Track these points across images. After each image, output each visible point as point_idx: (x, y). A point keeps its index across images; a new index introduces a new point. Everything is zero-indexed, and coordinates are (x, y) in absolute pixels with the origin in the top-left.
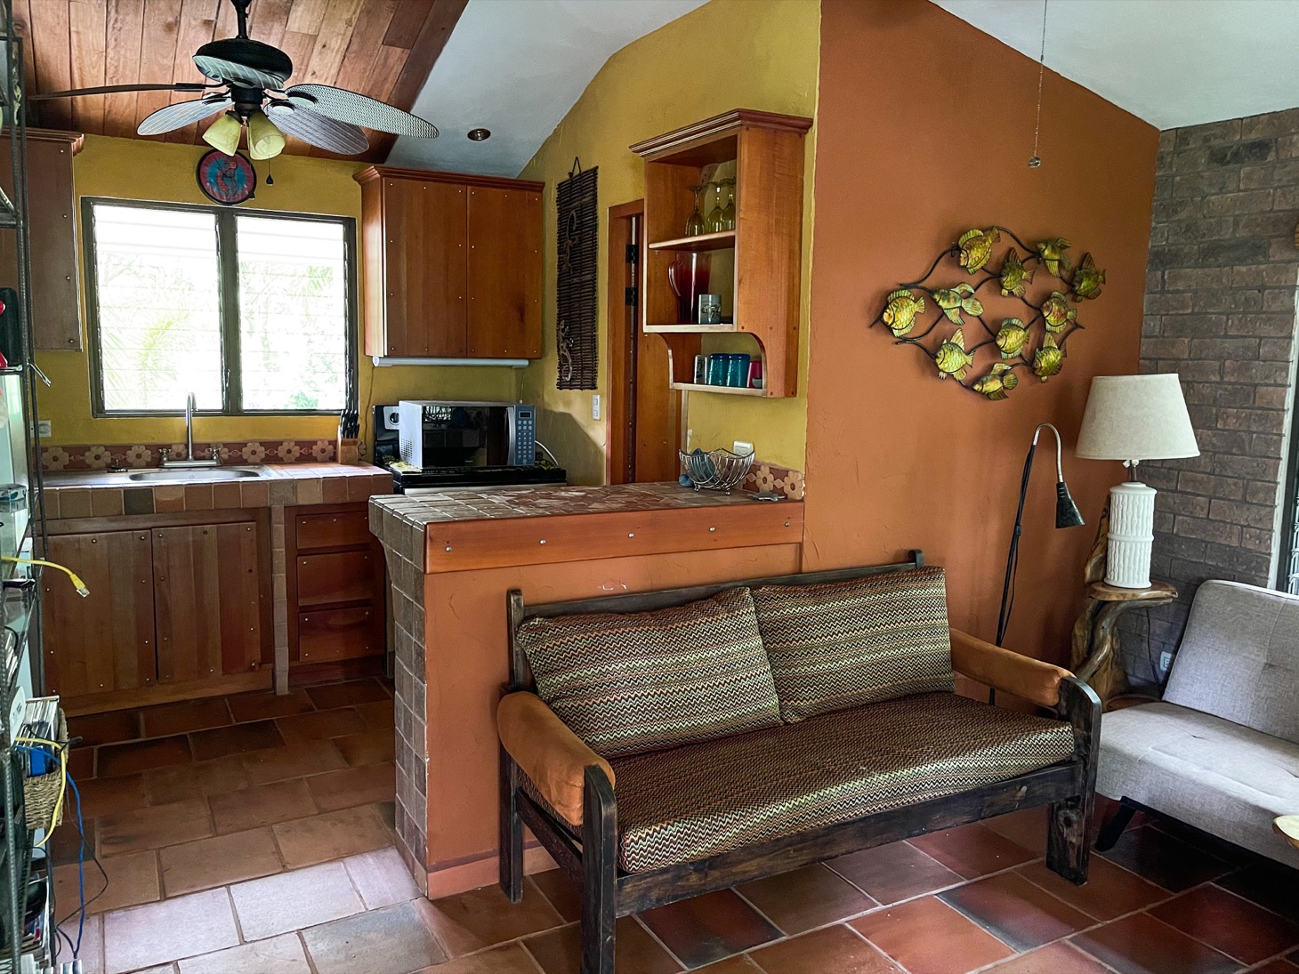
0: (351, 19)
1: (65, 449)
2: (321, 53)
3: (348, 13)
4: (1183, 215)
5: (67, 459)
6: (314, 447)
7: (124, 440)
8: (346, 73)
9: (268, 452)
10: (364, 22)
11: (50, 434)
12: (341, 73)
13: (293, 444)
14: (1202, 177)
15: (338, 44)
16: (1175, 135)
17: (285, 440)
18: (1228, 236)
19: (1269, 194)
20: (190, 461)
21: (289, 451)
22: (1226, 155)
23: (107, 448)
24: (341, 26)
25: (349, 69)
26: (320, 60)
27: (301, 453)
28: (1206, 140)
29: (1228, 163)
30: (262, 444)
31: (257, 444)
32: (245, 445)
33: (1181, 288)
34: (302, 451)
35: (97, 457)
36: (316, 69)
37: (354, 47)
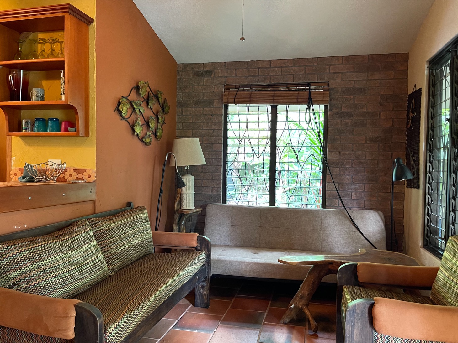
4: (187, 91)
14: (192, 80)
16: (182, 66)
18: (201, 99)
19: (213, 87)
22: (199, 74)
28: (192, 68)
29: (200, 76)
33: (188, 114)
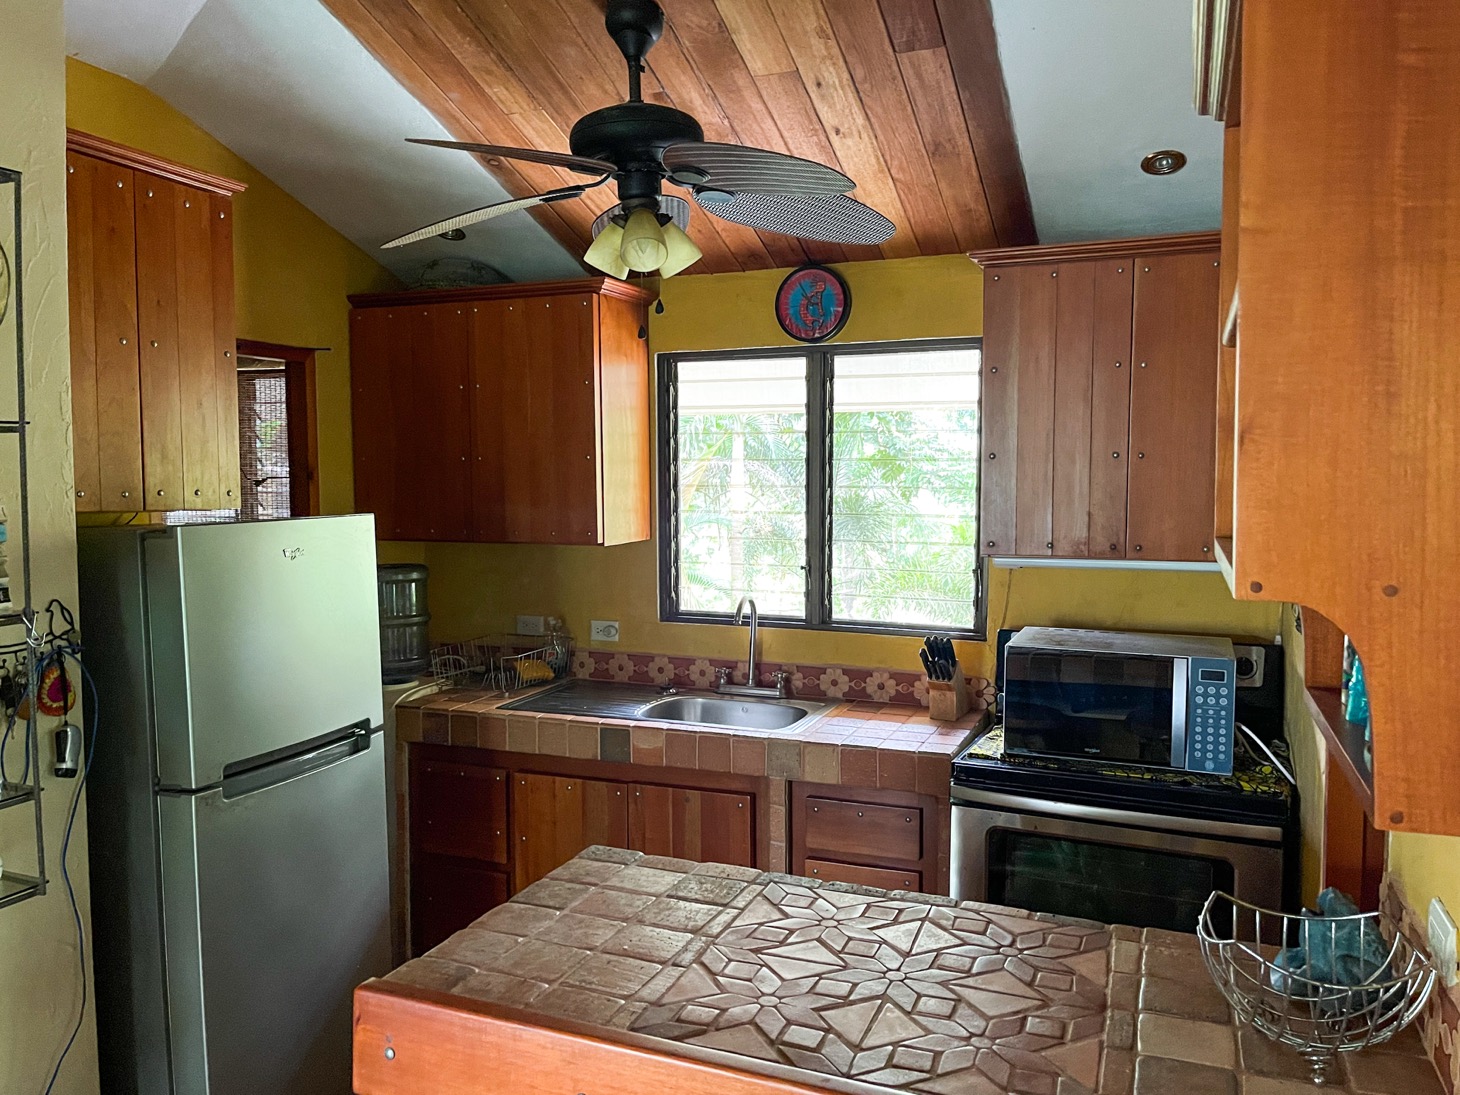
0: (821, 27)
1: (630, 656)
2: (823, 97)
3: (810, 21)
5: (633, 668)
6: (917, 684)
7: (690, 652)
8: (877, 116)
9: (852, 684)
10: (842, 27)
11: (617, 638)
12: (873, 120)
13: (886, 675)
15: (834, 75)
17: (878, 670)
20: (751, 688)
21: (881, 687)
23: (671, 660)
24: (817, 45)
25: (880, 110)
26: (830, 107)
27: (897, 690)
30: (845, 672)
31: (839, 671)
32: (823, 671)
34: (899, 688)
35: (661, 670)
36: (835, 122)
37: (859, 74)
